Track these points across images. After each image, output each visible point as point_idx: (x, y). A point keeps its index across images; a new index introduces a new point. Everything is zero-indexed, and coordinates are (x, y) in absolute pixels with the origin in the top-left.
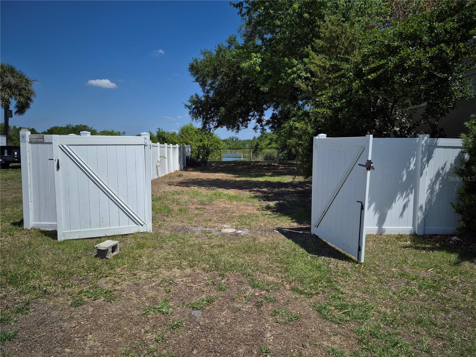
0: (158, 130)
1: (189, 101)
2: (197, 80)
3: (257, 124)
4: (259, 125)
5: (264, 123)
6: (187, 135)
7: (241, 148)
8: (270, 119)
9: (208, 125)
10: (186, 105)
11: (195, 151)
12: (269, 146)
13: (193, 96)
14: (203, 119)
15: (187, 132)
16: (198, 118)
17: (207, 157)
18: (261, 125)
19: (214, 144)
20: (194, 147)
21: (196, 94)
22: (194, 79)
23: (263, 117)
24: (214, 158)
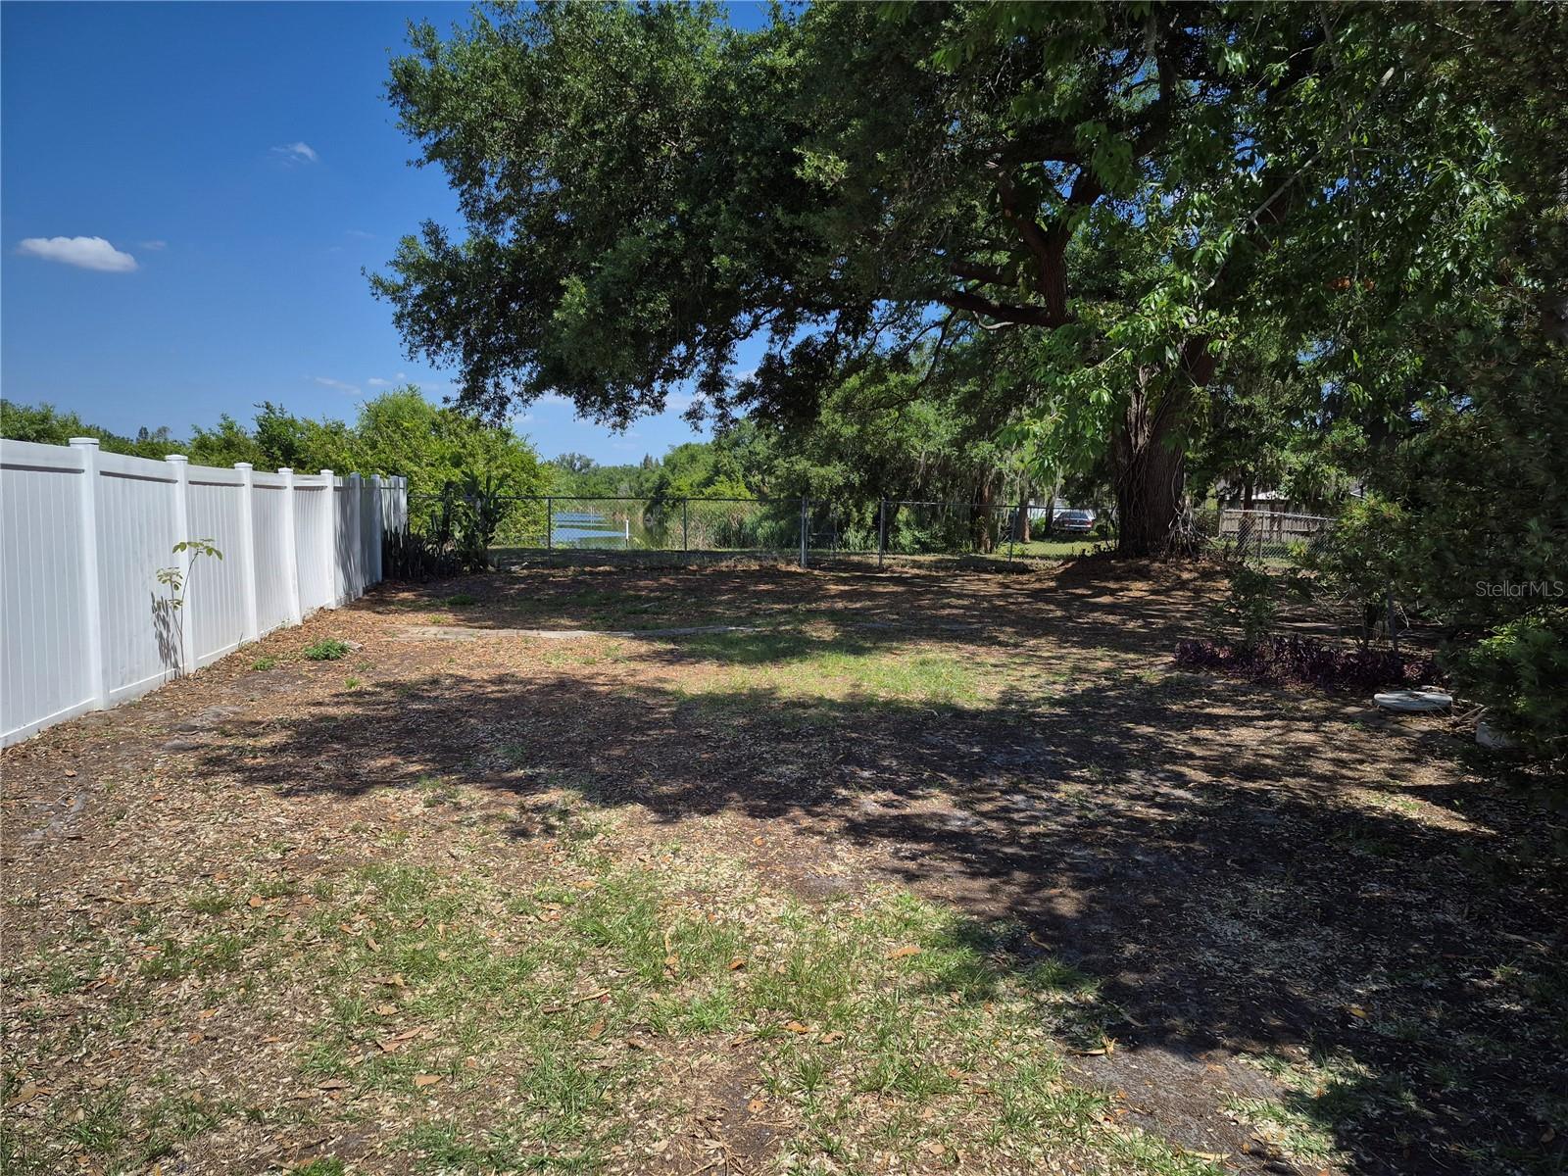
0: (261, 412)
1: (396, 263)
2: (436, 153)
3: (702, 396)
4: (708, 401)
5: (730, 393)
6: (397, 437)
7: (604, 493)
8: (753, 379)
9: (490, 383)
10: (378, 283)
11: (428, 506)
12: (708, 491)
13: (413, 239)
14: (467, 355)
15: (394, 421)
16: (439, 345)
17: (485, 534)
18: (720, 403)
19: (514, 475)
20: (427, 488)
21: (430, 223)
22: (417, 149)
23: (728, 366)
24: (513, 534)
